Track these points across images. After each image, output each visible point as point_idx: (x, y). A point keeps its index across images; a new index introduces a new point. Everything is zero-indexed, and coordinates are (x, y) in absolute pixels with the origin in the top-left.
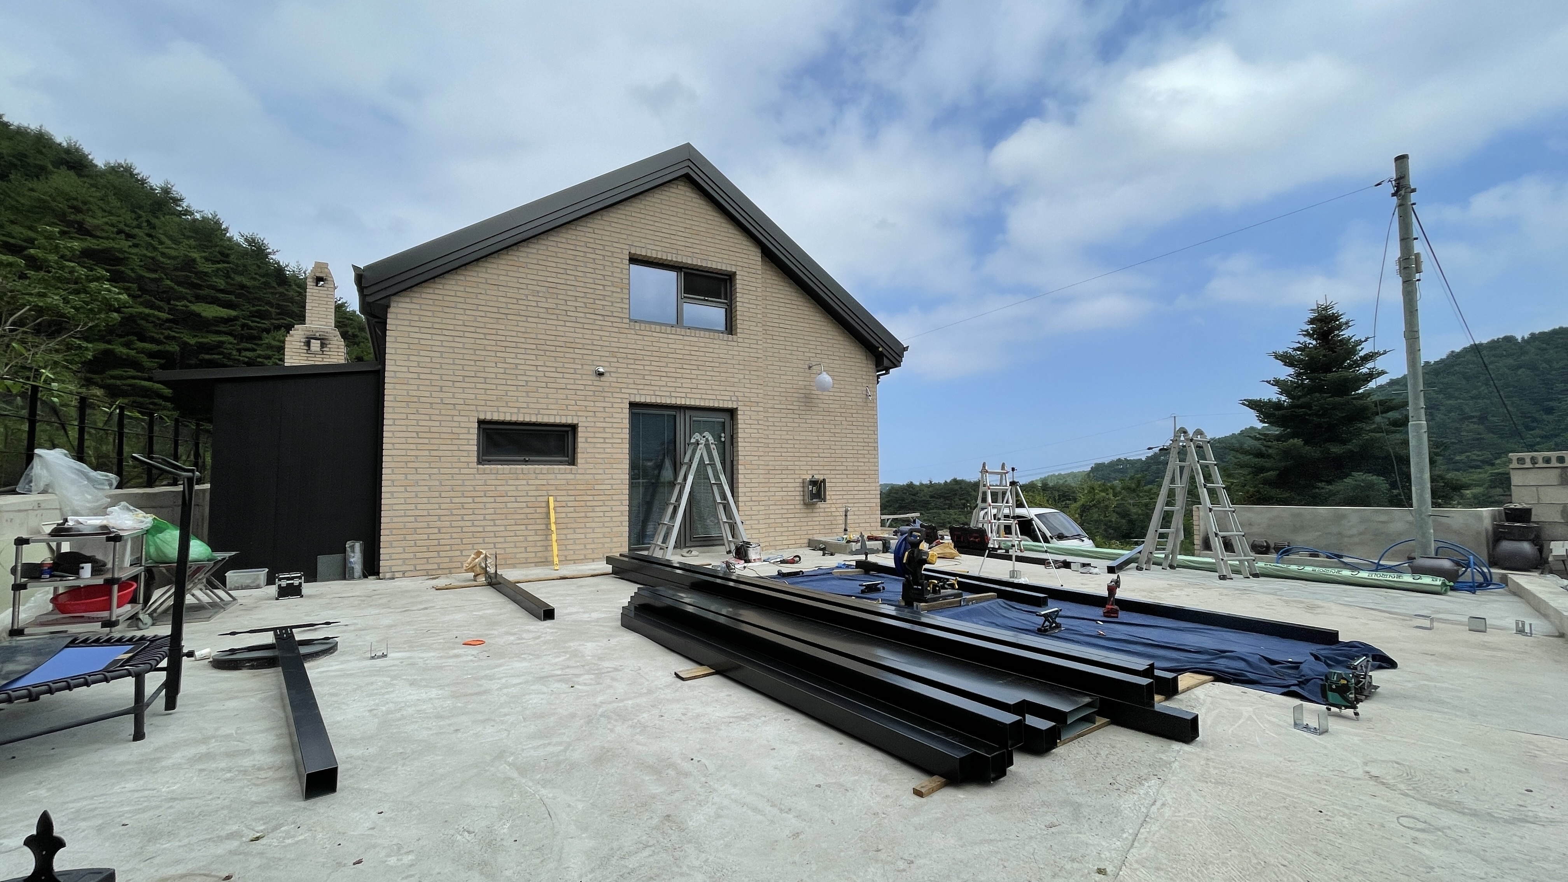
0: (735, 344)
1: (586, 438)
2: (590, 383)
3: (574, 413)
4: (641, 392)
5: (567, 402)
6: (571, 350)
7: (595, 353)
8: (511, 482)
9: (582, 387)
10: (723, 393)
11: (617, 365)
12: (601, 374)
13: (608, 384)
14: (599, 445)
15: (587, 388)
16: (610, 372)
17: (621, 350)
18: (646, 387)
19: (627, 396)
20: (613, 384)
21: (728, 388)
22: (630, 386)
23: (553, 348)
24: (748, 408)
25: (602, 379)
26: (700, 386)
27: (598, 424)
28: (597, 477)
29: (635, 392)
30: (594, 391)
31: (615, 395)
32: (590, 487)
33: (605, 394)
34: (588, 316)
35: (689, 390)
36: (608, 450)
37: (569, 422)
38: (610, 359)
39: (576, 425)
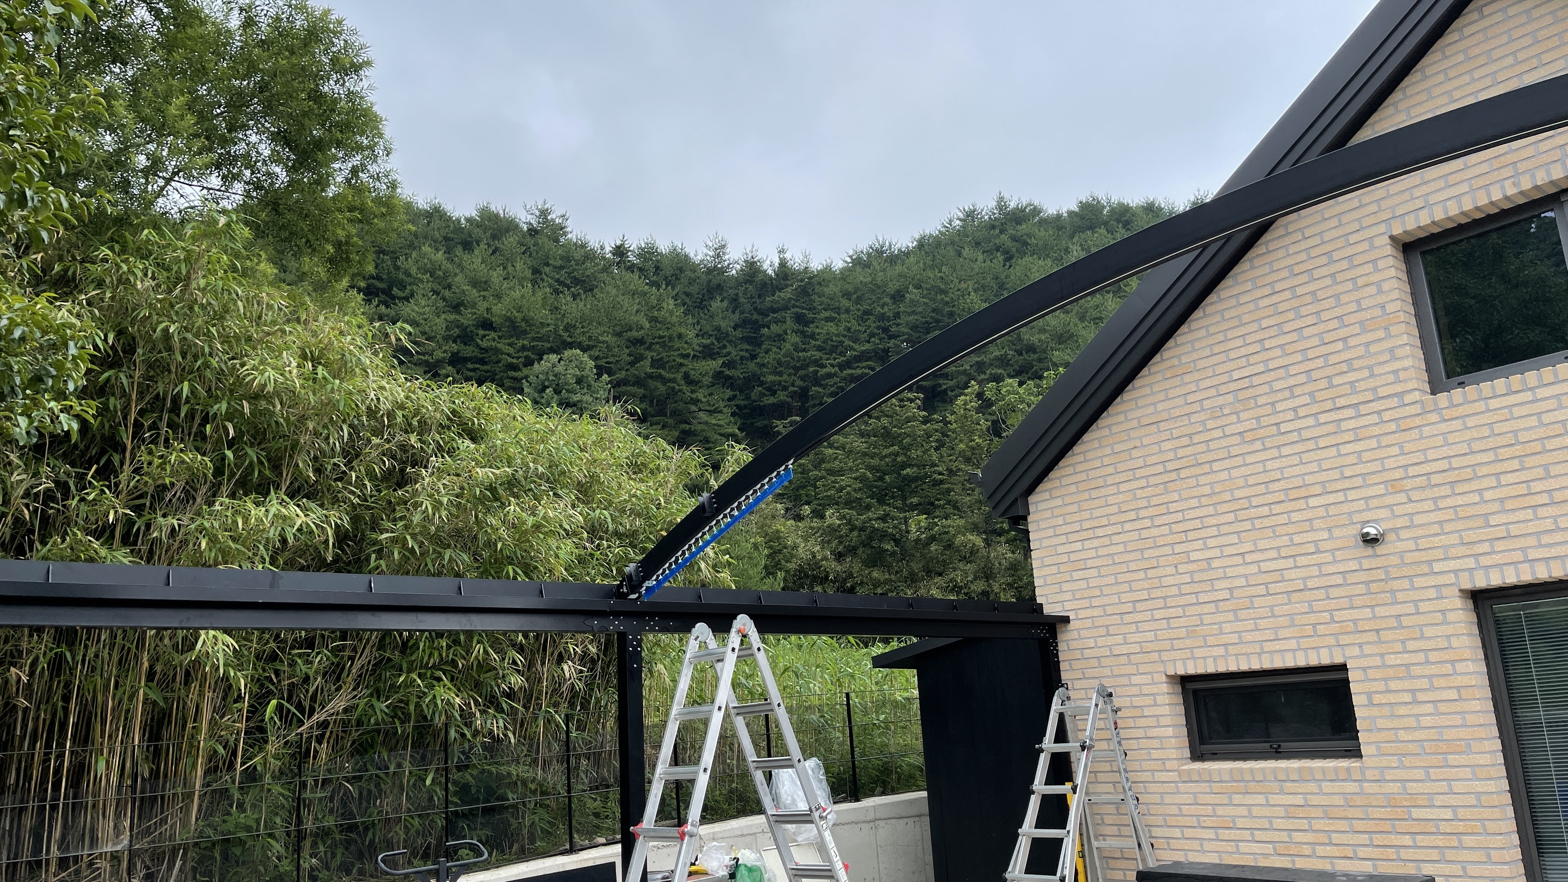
1: (1369, 694)
2: (1353, 565)
3: (1332, 641)
4: (1485, 561)
5: (1312, 618)
6: (1301, 504)
7: (1352, 495)
8: (1237, 799)
9: (1339, 580)
11: (1409, 508)
12: (1370, 541)
13: (1395, 560)
14: (1402, 711)
15: (1351, 579)
16: (1395, 530)
17: (1412, 471)
18: (1500, 546)
19: (1451, 578)
20: (1409, 558)
22: (1453, 552)
23: (1265, 510)
25: (1380, 549)
27: (1391, 660)
28: (1412, 787)
29: (1471, 563)
30: (1367, 583)
31: (1419, 582)
32: (1400, 812)
33: (1396, 585)
34: (1323, 418)
36: (1426, 721)
37: (1326, 661)
38: (1389, 500)
39: (1343, 668)
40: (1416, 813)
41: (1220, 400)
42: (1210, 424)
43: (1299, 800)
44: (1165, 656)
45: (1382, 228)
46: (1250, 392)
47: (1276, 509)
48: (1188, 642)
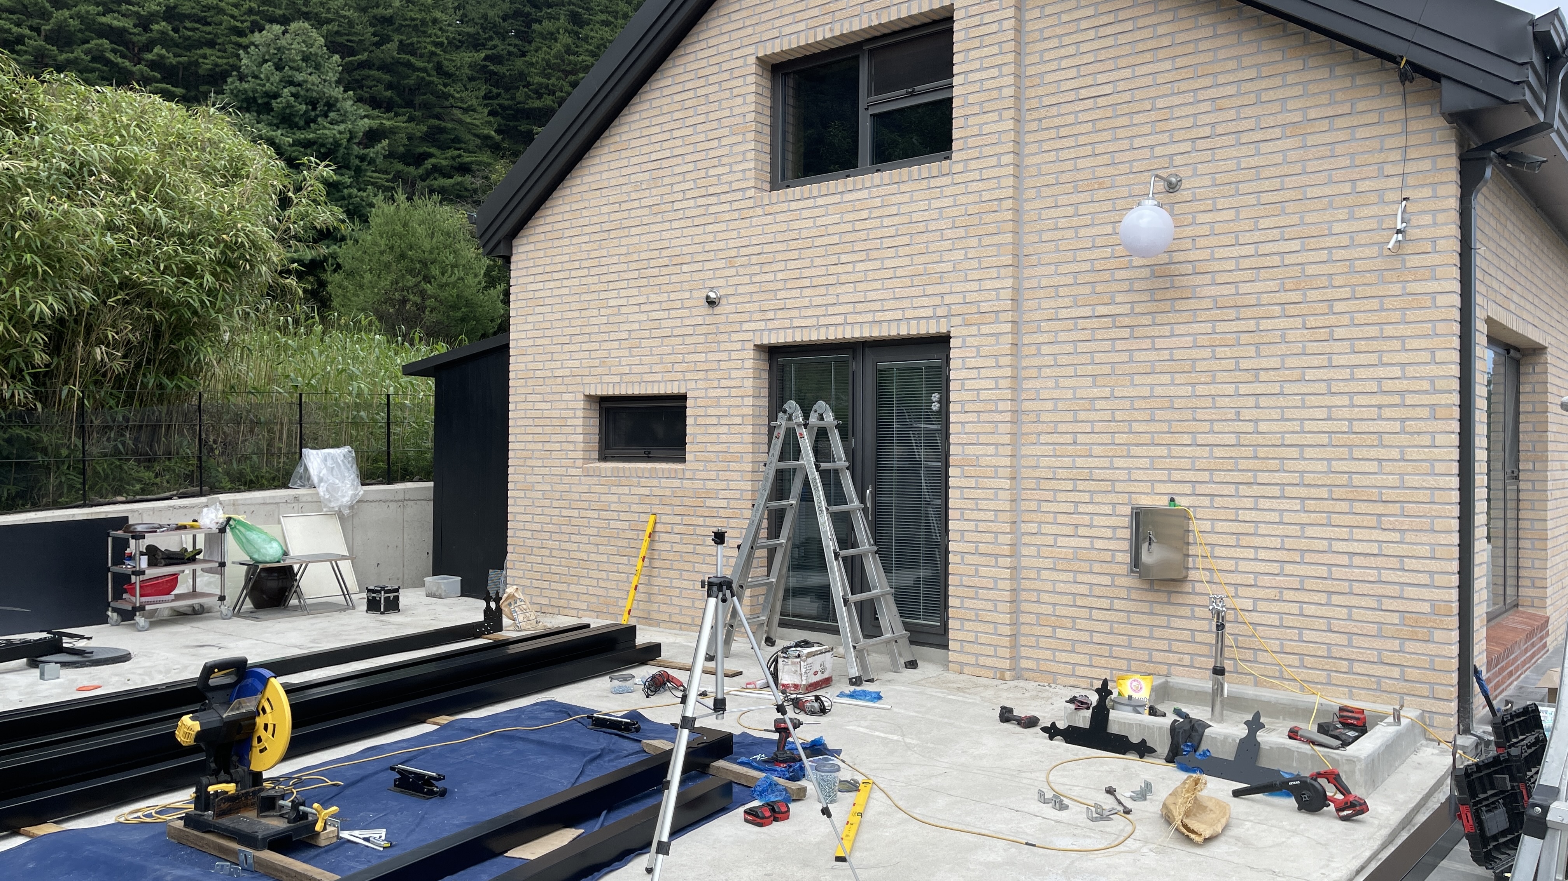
0: (946, 180)
1: (696, 417)
2: (700, 320)
3: (681, 376)
5: (673, 358)
6: (678, 269)
7: (707, 266)
8: (613, 489)
9: (692, 330)
10: (917, 302)
11: (737, 280)
12: (711, 303)
13: (723, 319)
14: (711, 430)
15: (698, 330)
16: (726, 296)
17: (742, 252)
18: (780, 314)
19: (749, 336)
20: (731, 318)
21: (930, 290)
22: (757, 316)
23: (657, 271)
24: (974, 330)
25: (718, 310)
26: (871, 296)
27: (711, 393)
28: (708, 484)
30: (706, 334)
31: (734, 337)
33: (721, 337)
34: (699, 202)
35: (849, 308)
36: (724, 438)
37: (676, 391)
38: (727, 272)
39: (683, 398)
40: (709, 503)
41: (641, 177)
42: (634, 196)
43: (646, 491)
44: (586, 380)
45: (751, 50)
46: (660, 173)
47: (664, 271)
48: (599, 371)
